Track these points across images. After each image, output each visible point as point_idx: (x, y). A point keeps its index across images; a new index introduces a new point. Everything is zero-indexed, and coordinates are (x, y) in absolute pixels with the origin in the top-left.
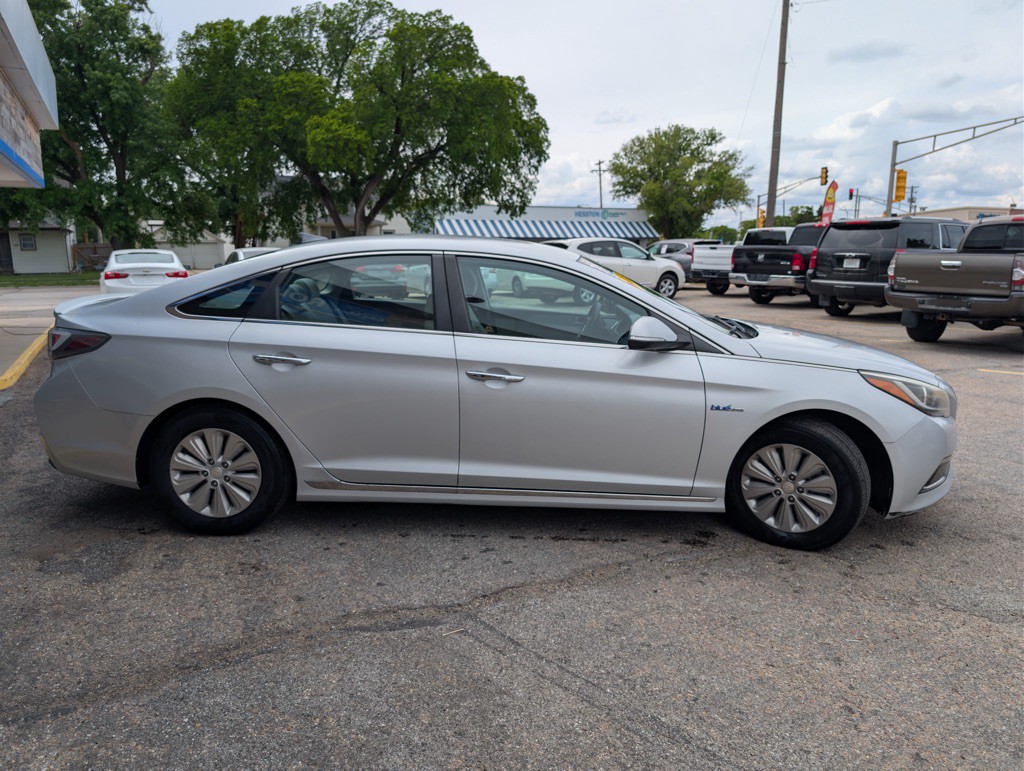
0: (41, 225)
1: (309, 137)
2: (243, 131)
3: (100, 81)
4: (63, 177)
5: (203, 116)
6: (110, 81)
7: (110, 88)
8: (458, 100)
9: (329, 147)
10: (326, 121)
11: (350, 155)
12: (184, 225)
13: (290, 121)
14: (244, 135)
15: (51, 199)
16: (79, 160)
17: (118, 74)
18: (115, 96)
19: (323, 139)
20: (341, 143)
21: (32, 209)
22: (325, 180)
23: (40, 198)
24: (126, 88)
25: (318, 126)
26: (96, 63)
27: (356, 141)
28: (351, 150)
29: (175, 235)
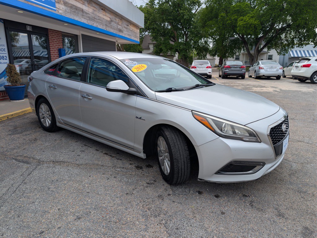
0: (167, 55)
1: (238, 24)
2: (219, 24)
3: (182, 13)
4: (172, 41)
5: (209, 21)
6: (184, 13)
7: (184, 15)
8: (297, 5)
9: (244, 27)
10: (245, 18)
11: (251, 29)
12: (202, 54)
13: (234, 19)
14: (219, 25)
15: (168, 47)
16: (176, 36)
17: (187, 11)
18: (185, 17)
19: (242, 24)
20: (248, 25)
21: (163, 50)
22: (246, 39)
23: (166, 47)
24: (188, 15)
25: (242, 20)
26: (182, 8)
27: (254, 24)
28: (252, 27)
29: (199, 57)
